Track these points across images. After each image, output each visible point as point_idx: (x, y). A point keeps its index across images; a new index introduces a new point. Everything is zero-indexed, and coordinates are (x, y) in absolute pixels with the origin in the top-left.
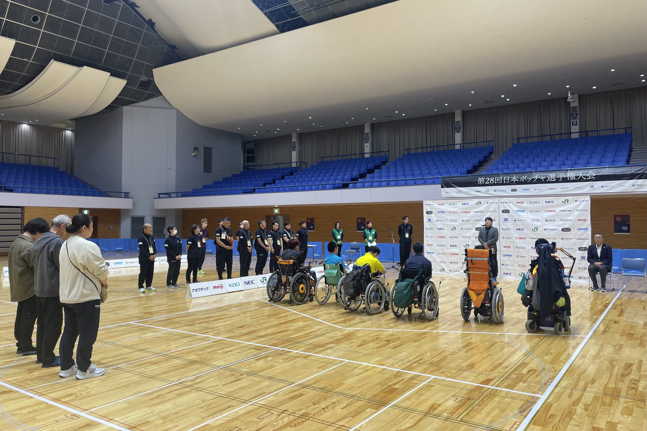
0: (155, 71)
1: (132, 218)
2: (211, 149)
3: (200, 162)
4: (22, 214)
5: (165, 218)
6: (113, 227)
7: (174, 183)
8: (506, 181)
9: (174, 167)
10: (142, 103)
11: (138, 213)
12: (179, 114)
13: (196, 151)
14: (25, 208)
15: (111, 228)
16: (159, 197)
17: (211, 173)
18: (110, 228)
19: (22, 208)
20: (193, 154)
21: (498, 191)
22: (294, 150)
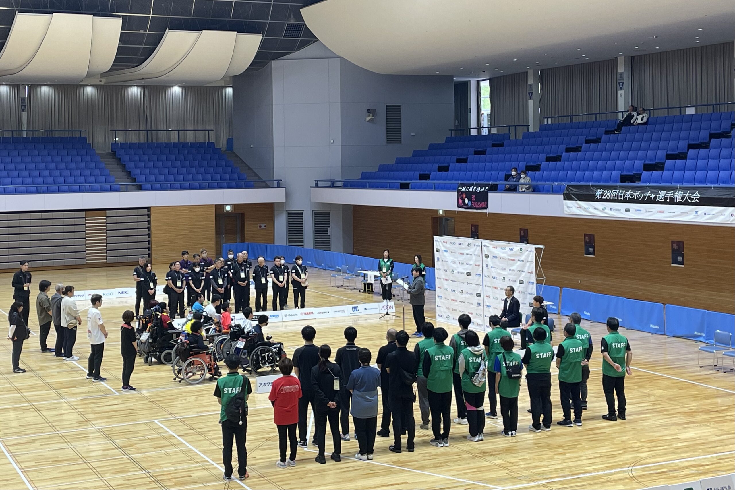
0: (304, 11)
1: (289, 213)
2: (400, 106)
3: (381, 129)
4: (149, 216)
5: (329, 213)
6: (265, 226)
7: (340, 164)
8: (621, 196)
9: (338, 142)
10: (295, 54)
11: (295, 208)
12: (345, 64)
13: (371, 115)
14: (152, 209)
15: (263, 227)
16: (317, 186)
17: (400, 142)
18: (260, 227)
19: (148, 209)
20: (368, 119)
21: (614, 210)
22: (531, 98)
